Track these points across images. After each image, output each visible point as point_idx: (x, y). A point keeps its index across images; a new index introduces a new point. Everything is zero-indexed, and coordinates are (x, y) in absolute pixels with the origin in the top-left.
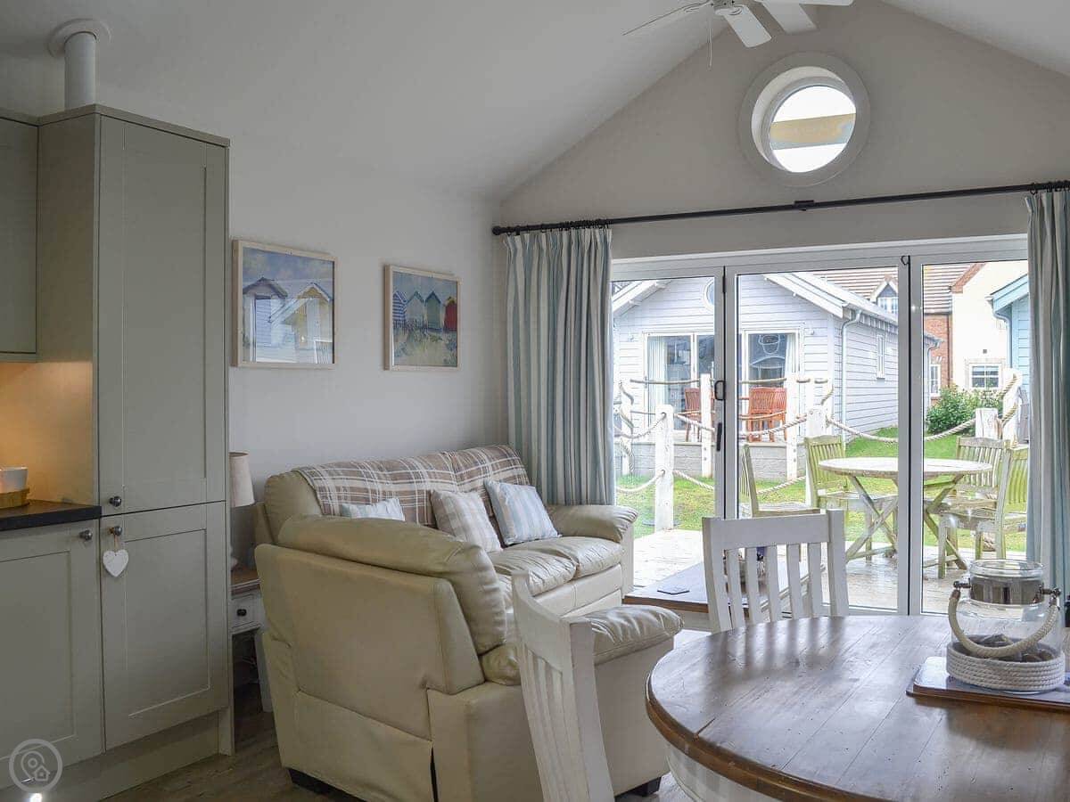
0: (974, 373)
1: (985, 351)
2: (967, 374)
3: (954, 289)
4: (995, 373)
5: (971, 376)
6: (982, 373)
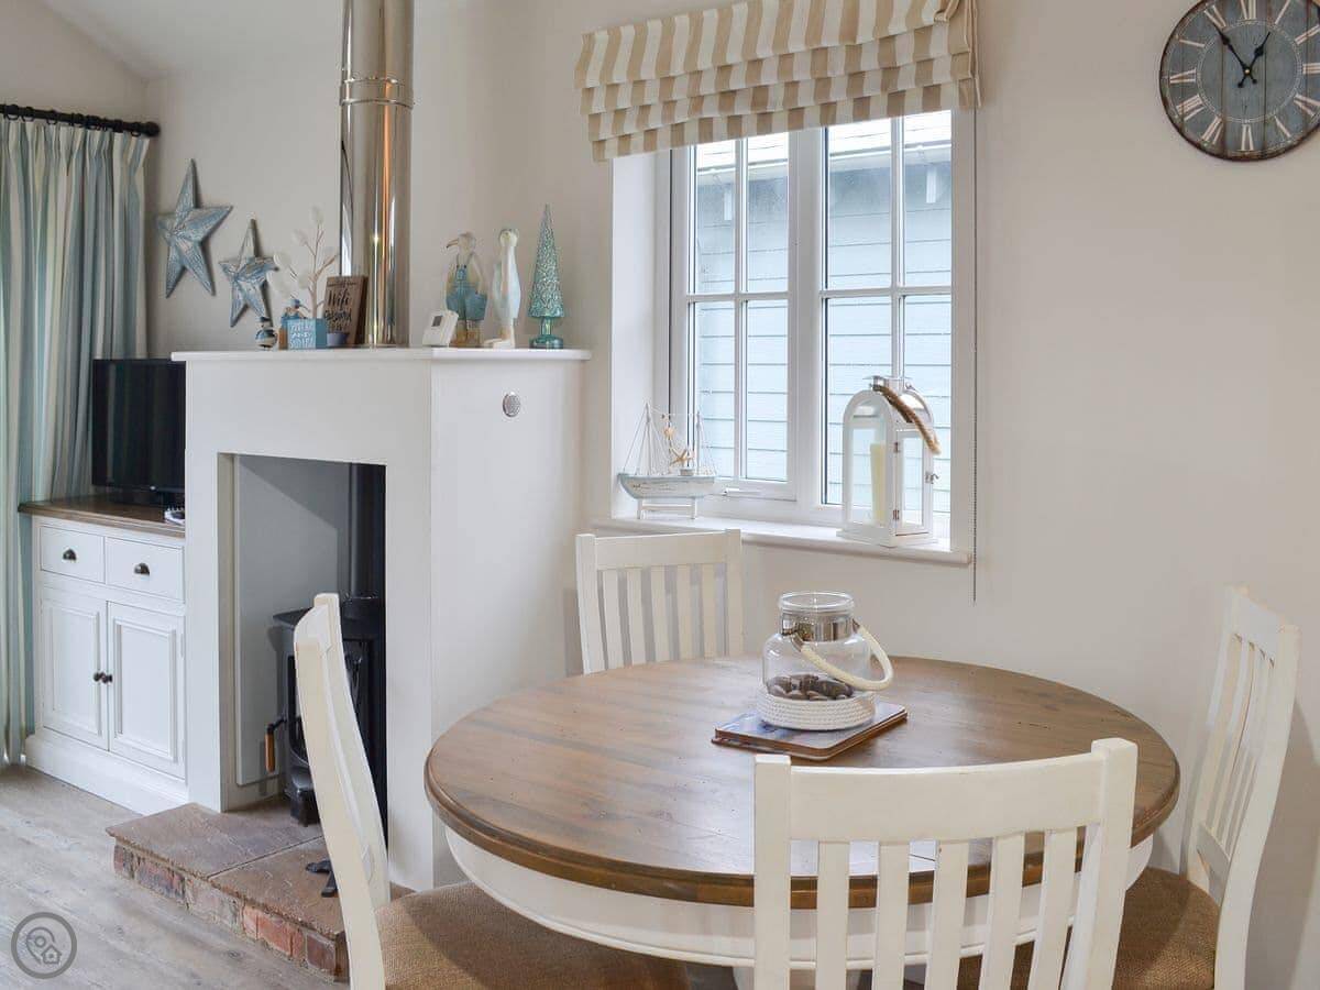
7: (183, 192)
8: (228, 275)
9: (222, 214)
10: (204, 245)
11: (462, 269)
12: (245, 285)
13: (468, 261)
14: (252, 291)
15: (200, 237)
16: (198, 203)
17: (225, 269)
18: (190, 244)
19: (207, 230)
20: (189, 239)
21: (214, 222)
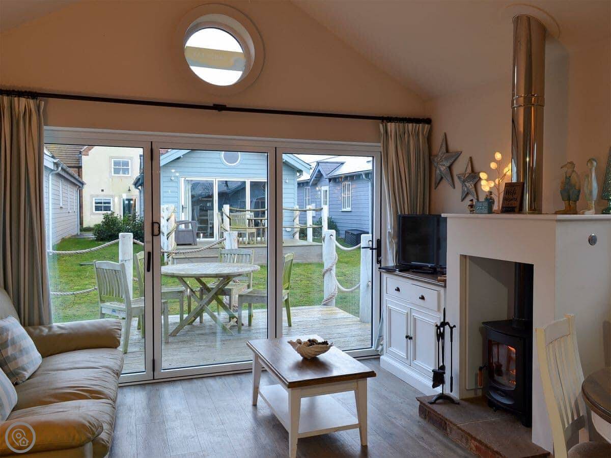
0: (96, 203)
1: (103, 191)
2: (92, 203)
3: (83, 153)
4: (109, 203)
5: (94, 205)
6: (101, 203)
7: (441, 147)
8: (460, 180)
9: (458, 154)
10: (450, 168)
11: (568, 178)
12: (468, 184)
13: (571, 174)
14: (471, 187)
15: (448, 164)
16: (447, 151)
17: (459, 178)
18: (444, 167)
19: (451, 161)
20: (444, 165)
21: (454, 159)
